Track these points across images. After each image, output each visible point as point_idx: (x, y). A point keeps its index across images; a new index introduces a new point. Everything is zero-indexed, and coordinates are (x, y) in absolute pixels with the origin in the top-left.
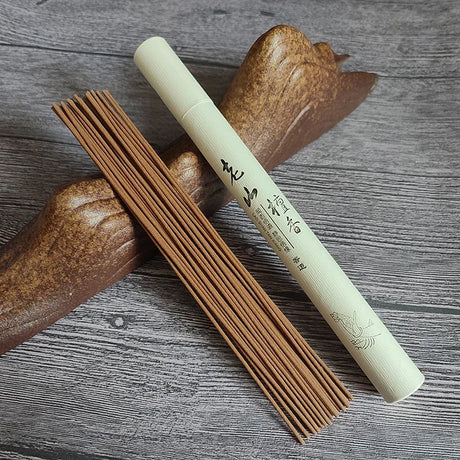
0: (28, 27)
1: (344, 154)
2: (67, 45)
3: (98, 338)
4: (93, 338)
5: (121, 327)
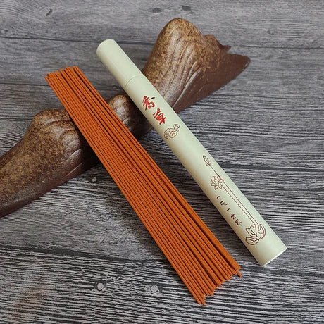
0: (42, 29)
1: (234, 88)
2: (65, 37)
3: (81, 188)
4: (78, 188)
5: (95, 182)
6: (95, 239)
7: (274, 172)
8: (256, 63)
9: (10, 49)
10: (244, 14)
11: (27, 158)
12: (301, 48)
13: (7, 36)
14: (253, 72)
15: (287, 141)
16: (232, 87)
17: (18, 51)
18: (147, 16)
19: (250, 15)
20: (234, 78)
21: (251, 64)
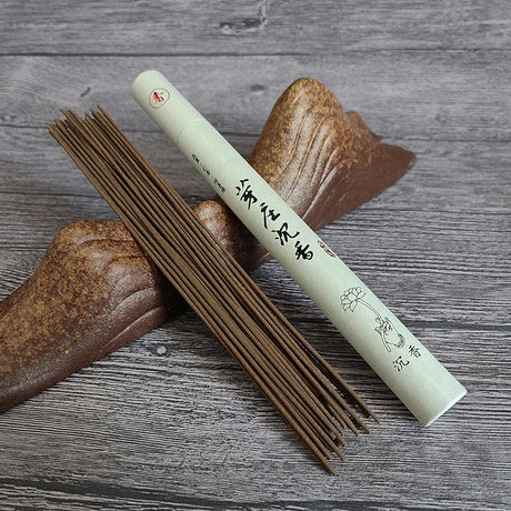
1: (395, 199)
3: (137, 366)
4: (131, 365)
5: (163, 355)
6: (165, 463)
7: (488, 333)
8: (425, 163)
9: (19, 143)
10: (397, 93)
11: (40, 307)
12: (492, 141)
13: (14, 123)
14: (422, 175)
15: (499, 282)
16: (391, 197)
17: (31, 146)
18: (242, 97)
19: (406, 95)
20: (393, 183)
21: (418, 164)
